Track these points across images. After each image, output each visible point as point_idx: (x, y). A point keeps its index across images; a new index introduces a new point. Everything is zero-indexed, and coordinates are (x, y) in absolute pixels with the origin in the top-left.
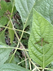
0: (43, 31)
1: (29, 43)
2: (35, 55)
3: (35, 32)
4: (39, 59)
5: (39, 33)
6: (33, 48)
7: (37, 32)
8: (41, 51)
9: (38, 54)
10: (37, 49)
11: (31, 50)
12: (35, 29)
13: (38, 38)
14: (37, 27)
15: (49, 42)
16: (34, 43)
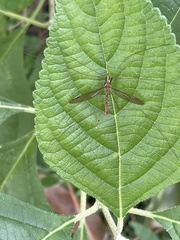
0: (115, 40)
1: (38, 98)
2: (76, 155)
3: (72, 46)
5: (95, 49)
6: (60, 120)
7: (81, 44)
8: (106, 137)
9: (92, 150)
10: (86, 128)
11: (53, 129)
12: (71, 26)
13: (89, 74)
14: (80, 17)
15: (145, 94)
16: (66, 98)
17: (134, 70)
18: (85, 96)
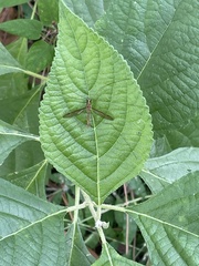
0: (94, 76)
1: (42, 113)
2: (67, 155)
3: (65, 79)
4: (81, 167)
5: (81, 82)
6: (57, 129)
7: (72, 78)
8: (89, 143)
9: (78, 152)
10: (74, 136)
11: (51, 135)
12: (66, 66)
13: (77, 98)
14: (72, 60)
16: (61, 114)
17: (107, 96)
18: (73, 113)
